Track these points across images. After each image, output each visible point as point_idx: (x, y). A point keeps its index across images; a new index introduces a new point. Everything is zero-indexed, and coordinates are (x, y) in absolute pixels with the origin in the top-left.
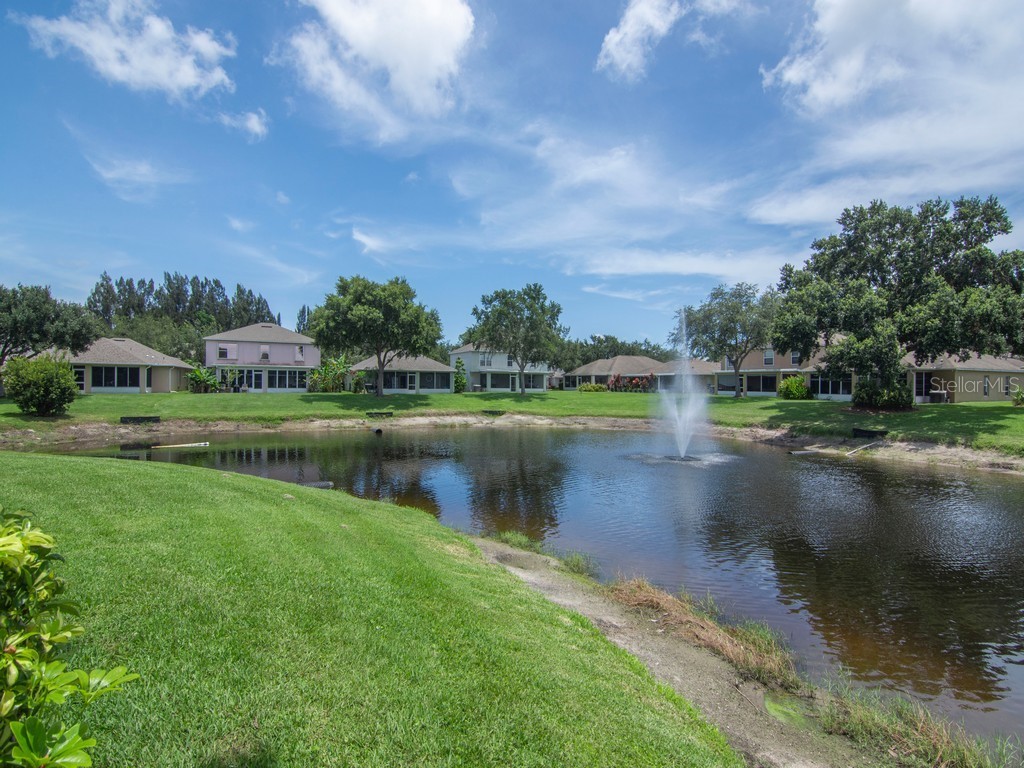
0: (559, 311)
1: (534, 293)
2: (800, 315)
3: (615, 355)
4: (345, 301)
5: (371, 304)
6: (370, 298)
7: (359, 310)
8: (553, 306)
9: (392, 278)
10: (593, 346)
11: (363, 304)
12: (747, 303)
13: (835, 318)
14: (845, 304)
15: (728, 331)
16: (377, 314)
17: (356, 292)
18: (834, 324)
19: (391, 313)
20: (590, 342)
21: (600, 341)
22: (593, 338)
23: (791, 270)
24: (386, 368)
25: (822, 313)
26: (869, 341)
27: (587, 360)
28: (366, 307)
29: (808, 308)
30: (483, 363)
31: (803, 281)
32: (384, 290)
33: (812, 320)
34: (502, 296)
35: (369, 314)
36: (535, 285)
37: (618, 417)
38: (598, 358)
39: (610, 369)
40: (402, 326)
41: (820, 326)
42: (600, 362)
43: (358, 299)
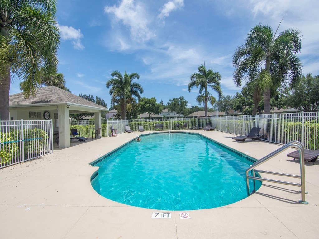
0: (187, 102)
1: (182, 98)
2: (239, 104)
3: (198, 111)
6: (149, 102)
7: (147, 105)
8: (186, 101)
9: (152, 97)
10: (192, 109)
12: (230, 99)
13: (245, 104)
14: (247, 101)
15: (226, 105)
16: (151, 106)
17: (146, 101)
18: (245, 105)
19: (153, 105)
20: (191, 108)
21: (194, 107)
22: (192, 107)
23: (238, 94)
24: (151, 117)
25: (243, 103)
26: (250, 109)
27: (191, 113)
29: (240, 102)
30: (168, 115)
31: (240, 97)
33: (241, 105)
34: (174, 100)
36: (182, 97)
38: (194, 112)
39: (197, 115)
41: (243, 105)
42: (195, 113)
43: (146, 103)
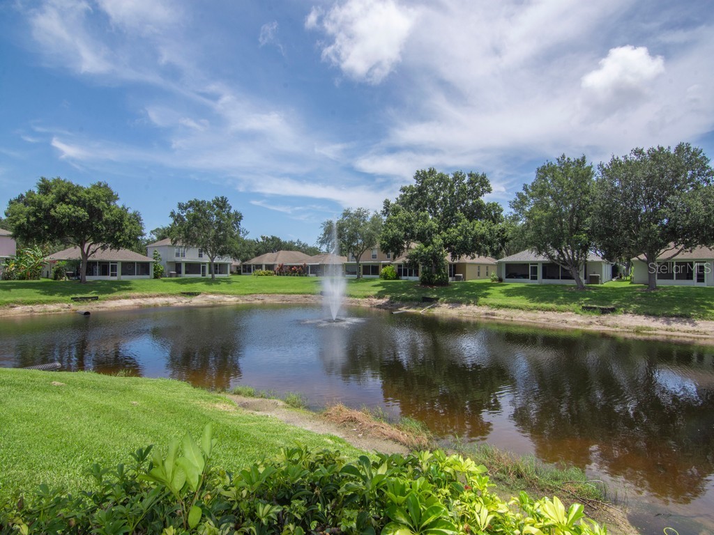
0: (241, 218)
1: (222, 204)
2: (396, 231)
3: (279, 250)
4: (48, 200)
5: (75, 203)
6: (75, 198)
7: (62, 209)
8: (236, 214)
9: (95, 182)
10: (263, 243)
11: (68, 204)
12: (364, 221)
13: (413, 233)
14: (418, 226)
15: (353, 238)
16: (82, 212)
17: (59, 192)
18: (412, 237)
19: (95, 213)
20: (261, 240)
21: (267, 240)
22: (263, 238)
23: (389, 203)
24: (89, 259)
25: (406, 230)
26: (430, 247)
27: (258, 254)
28: (70, 206)
29: (400, 226)
30: (178, 255)
31: (396, 211)
32: (88, 192)
33: (402, 234)
34: (195, 204)
35: (74, 212)
36: (222, 198)
37: (285, 294)
38: (267, 252)
39: (276, 260)
40: (106, 223)
41: (406, 237)
42: (268, 255)
43: (62, 198)
